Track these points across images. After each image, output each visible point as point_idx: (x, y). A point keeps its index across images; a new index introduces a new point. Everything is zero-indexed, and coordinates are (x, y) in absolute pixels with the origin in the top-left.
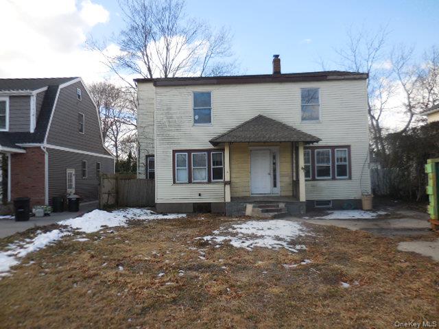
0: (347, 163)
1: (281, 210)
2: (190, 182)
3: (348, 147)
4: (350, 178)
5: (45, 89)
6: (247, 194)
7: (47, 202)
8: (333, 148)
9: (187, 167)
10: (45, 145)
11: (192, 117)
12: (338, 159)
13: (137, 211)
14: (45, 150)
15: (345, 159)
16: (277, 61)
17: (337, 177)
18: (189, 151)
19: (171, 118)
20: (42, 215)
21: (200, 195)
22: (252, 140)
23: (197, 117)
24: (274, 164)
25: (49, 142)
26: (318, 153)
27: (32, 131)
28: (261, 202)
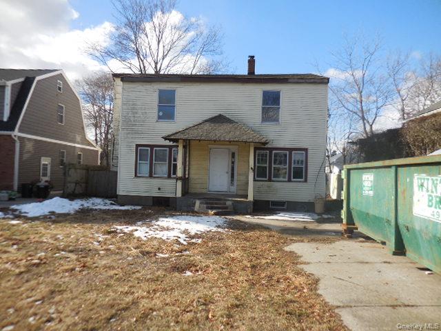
0: (304, 166)
1: (226, 208)
2: (151, 176)
3: (306, 150)
4: (306, 181)
5: (22, 80)
6: (204, 191)
7: (16, 187)
8: (291, 150)
9: (148, 162)
10: (16, 133)
11: (157, 114)
12: (294, 161)
13: (98, 200)
14: (16, 139)
15: (302, 161)
16: (252, 61)
17: (293, 180)
18: (152, 147)
19: (136, 113)
20: (6, 199)
21: (159, 189)
22: (203, 138)
23: (161, 114)
24: (233, 163)
25: (20, 131)
26: (276, 155)
27: (5, 119)
28: (210, 199)
